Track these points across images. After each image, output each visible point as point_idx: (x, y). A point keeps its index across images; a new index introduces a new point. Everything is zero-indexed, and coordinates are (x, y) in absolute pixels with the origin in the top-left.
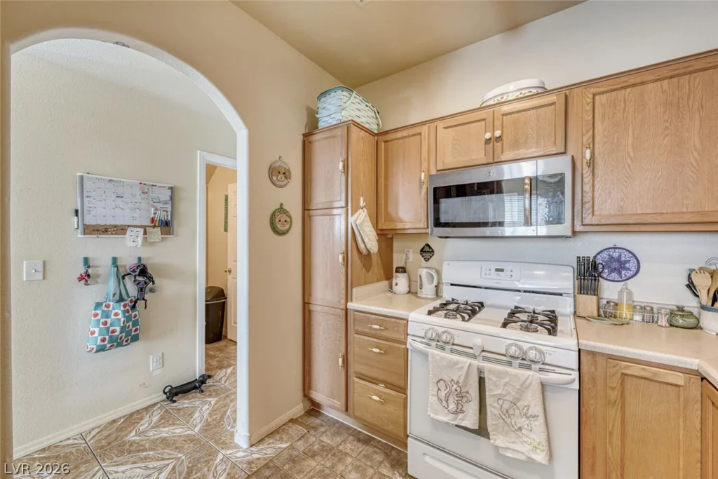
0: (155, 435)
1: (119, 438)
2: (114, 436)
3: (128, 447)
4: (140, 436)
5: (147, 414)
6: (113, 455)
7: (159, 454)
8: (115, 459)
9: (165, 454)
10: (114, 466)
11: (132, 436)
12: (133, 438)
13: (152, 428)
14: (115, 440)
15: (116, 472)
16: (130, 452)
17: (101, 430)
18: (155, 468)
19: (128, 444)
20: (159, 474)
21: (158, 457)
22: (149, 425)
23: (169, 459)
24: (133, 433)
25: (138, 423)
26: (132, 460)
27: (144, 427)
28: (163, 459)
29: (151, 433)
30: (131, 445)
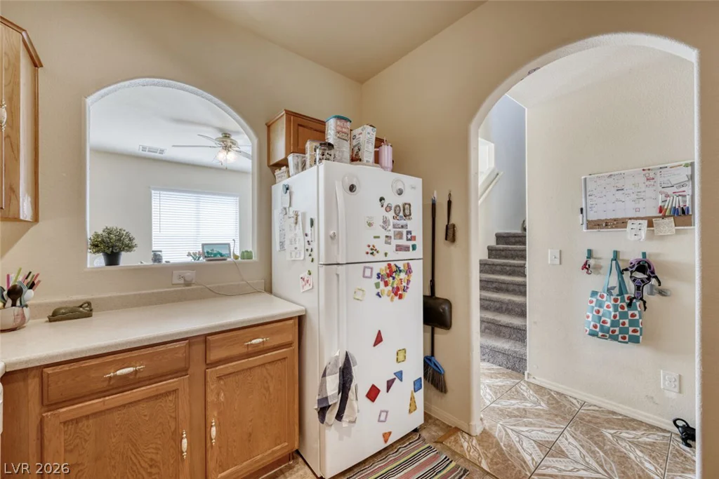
0: (625, 448)
1: (600, 425)
2: (599, 420)
3: (595, 434)
4: (613, 437)
5: (645, 430)
6: (580, 429)
7: (605, 460)
8: (578, 433)
9: (609, 466)
10: (571, 435)
11: (608, 433)
12: (607, 434)
13: (632, 443)
14: (596, 424)
15: (566, 439)
16: (590, 438)
17: (598, 411)
18: (588, 463)
19: (597, 433)
20: (583, 469)
21: (601, 461)
22: (633, 438)
23: (605, 471)
24: (612, 432)
25: (628, 429)
26: (584, 443)
27: (627, 435)
28: (601, 466)
29: (624, 444)
30: (598, 436)
